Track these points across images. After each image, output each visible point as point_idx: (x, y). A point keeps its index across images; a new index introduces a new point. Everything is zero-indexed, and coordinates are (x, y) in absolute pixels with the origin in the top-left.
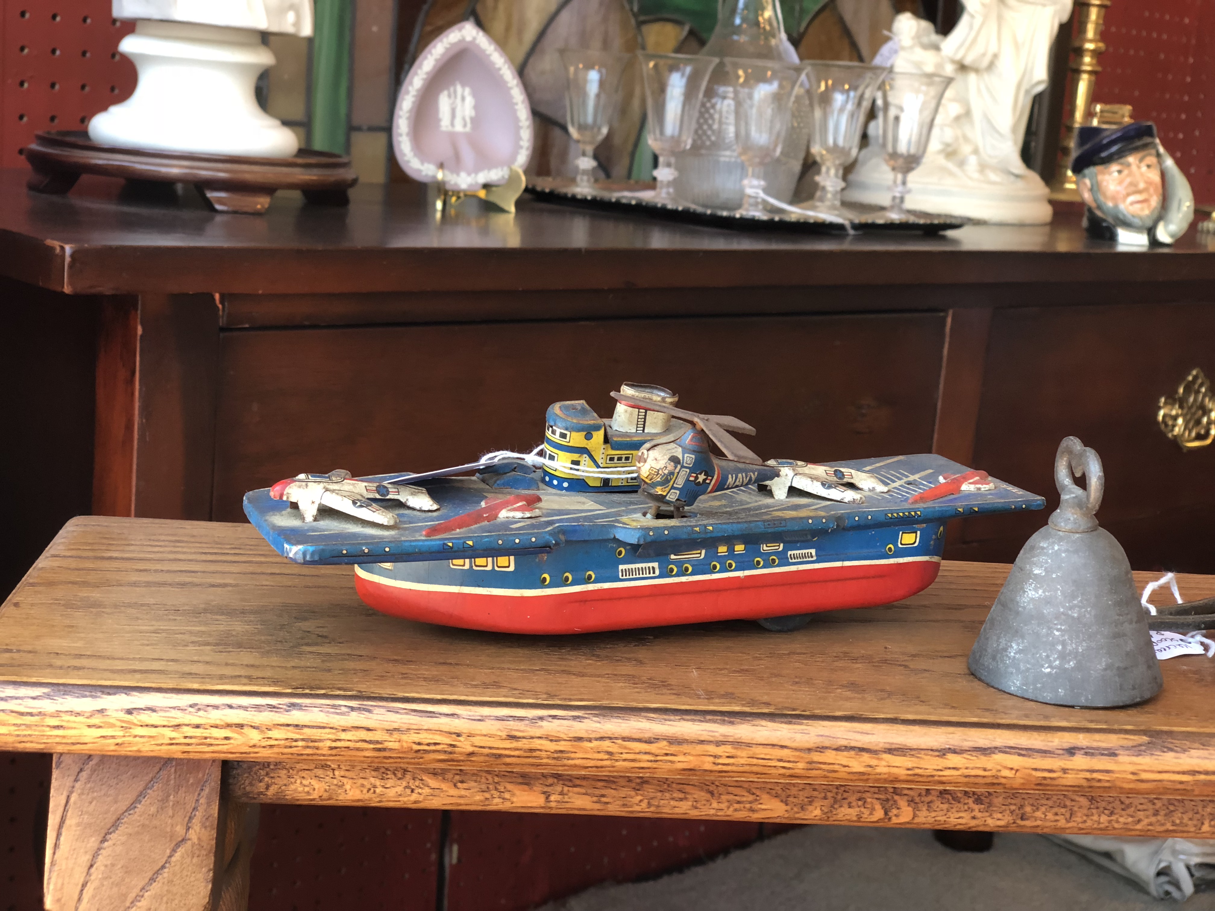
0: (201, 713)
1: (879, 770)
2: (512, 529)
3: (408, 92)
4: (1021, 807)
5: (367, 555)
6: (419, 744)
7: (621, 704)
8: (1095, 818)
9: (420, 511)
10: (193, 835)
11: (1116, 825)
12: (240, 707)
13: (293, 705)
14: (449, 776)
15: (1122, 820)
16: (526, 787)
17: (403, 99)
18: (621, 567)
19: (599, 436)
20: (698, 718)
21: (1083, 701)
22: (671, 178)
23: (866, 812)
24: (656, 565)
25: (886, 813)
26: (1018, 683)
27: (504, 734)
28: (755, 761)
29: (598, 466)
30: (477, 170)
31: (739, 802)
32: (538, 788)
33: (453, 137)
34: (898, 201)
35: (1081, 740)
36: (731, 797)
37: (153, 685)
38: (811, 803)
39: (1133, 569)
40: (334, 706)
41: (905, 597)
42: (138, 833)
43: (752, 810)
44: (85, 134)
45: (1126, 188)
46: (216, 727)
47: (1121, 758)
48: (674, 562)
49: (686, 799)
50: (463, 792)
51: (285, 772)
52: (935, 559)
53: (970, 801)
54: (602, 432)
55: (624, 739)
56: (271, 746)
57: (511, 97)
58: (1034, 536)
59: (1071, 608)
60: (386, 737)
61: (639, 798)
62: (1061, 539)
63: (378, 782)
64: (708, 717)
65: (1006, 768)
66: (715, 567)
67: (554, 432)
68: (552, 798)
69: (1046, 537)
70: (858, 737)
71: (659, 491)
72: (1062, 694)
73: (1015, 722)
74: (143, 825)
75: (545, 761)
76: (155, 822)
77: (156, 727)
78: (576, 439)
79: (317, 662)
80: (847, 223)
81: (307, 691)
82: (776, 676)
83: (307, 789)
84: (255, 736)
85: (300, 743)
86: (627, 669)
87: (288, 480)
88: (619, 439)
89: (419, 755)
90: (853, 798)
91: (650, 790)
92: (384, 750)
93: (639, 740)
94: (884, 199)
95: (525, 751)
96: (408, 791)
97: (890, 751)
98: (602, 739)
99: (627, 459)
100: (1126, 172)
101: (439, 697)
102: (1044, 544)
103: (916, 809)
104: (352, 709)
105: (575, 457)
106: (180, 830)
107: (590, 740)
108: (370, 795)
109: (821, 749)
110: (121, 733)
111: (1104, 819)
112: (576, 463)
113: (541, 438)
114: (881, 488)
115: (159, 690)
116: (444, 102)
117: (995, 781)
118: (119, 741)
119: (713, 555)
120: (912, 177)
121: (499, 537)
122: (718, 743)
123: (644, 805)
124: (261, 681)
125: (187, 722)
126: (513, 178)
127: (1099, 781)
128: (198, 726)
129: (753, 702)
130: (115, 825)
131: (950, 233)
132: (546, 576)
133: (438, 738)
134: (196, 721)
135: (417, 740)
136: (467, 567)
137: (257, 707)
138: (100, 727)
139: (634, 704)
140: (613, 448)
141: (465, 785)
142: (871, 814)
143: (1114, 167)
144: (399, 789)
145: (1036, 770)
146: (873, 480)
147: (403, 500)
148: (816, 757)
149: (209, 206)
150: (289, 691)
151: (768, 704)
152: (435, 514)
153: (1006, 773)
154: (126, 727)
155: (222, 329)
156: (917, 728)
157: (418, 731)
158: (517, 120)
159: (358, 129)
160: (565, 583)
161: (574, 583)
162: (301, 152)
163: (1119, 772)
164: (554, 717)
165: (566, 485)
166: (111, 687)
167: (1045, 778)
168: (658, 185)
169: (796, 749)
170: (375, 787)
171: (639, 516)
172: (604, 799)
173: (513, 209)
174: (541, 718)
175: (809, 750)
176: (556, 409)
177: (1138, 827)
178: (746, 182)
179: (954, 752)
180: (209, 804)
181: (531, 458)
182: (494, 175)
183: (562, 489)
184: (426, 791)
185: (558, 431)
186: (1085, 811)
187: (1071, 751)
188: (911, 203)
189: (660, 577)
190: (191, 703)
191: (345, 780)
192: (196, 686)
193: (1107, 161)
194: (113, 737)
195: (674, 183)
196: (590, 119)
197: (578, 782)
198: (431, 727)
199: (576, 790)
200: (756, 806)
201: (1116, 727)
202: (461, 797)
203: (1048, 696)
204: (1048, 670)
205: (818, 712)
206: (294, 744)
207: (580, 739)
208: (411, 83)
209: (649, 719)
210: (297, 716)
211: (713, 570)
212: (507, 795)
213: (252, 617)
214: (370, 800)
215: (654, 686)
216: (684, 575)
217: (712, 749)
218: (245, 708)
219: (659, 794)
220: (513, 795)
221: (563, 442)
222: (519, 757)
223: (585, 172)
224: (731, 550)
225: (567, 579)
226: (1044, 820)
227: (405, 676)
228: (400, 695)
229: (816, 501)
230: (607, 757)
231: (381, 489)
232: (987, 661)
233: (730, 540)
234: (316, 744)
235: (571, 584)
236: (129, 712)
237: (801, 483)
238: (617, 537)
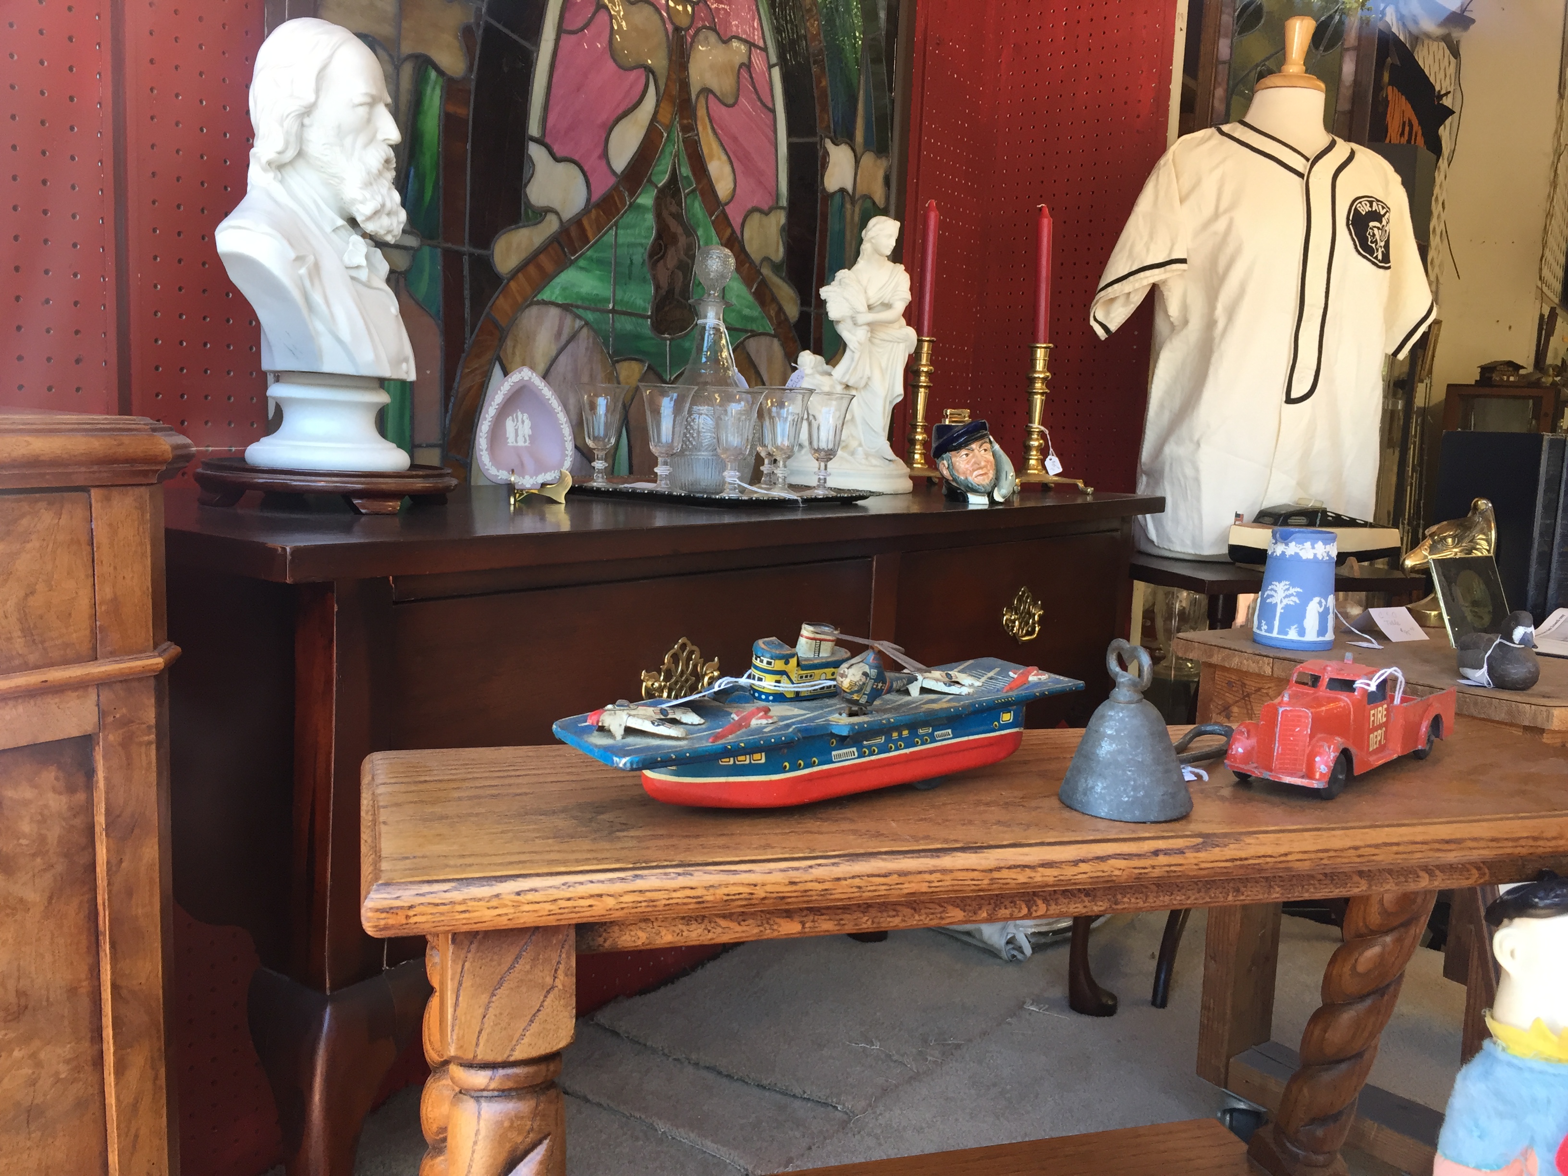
0: (571, 889)
1: (1036, 880)
2: (766, 733)
3: (485, 419)
4: (1114, 896)
5: (674, 760)
6: (728, 895)
7: (862, 851)
8: (1161, 898)
9: (692, 725)
10: (558, 983)
11: (1175, 902)
12: (599, 881)
13: (636, 876)
14: (735, 916)
15: (1178, 898)
16: (788, 920)
17: (482, 424)
18: (834, 753)
19: (793, 662)
20: (914, 855)
21: (1152, 818)
22: (667, 473)
23: (1016, 911)
24: (854, 749)
25: (1029, 910)
26: (1106, 810)
27: (787, 881)
28: (956, 882)
29: (793, 683)
30: (536, 473)
31: (933, 914)
32: (797, 919)
33: (516, 448)
34: (822, 481)
35: (1161, 844)
36: (928, 911)
37: (532, 872)
38: (980, 908)
39: (1168, 724)
40: (666, 874)
41: (1005, 758)
42: (518, 987)
43: (942, 918)
44: (243, 459)
45: (972, 465)
46: (582, 898)
47: (1187, 855)
48: (865, 747)
49: (898, 915)
50: (745, 928)
51: (617, 927)
52: (1022, 729)
53: (1082, 896)
54: (795, 659)
55: (868, 876)
56: (622, 909)
57: (557, 419)
58: (1100, 707)
59: (1137, 755)
60: (705, 892)
61: (866, 918)
62: (1122, 709)
63: (684, 928)
64: (922, 854)
65: (1116, 869)
66: (891, 747)
67: (762, 661)
68: (807, 925)
69: (1112, 708)
70: (1022, 858)
71: (855, 697)
72: (1138, 814)
73: (1116, 837)
74: (522, 981)
75: (814, 898)
76: (530, 977)
77: (538, 903)
78: (778, 665)
79: (634, 843)
80: (799, 499)
81: (644, 865)
82: (947, 821)
83: (633, 939)
84: (611, 902)
85: (644, 904)
86: (846, 826)
87: (601, 710)
88: (806, 663)
89: (728, 903)
90: (1007, 903)
91: (873, 912)
92: (703, 902)
93: (879, 876)
94: (813, 482)
95: (801, 892)
96: (706, 932)
97: (1043, 865)
98: (853, 877)
99: (811, 676)
100: (971, 455)
101: (737, 859)
102: (1111, 713)
103: (1048, 905)
104: (679, 874)
105: (778, 677)
106: (549, 980)
107: (845, 879)
108: (679, 938)
109: (999, 869)
110: (512, 911)
111: (1167, 898)
112: (778, 682)
113: (749, 665)
114: (977, 683)
115: (538, 875)
116: (510, 425)
117: (1110, 879)
118: (510, 917)
119: (889, 740)
120: (830, 464)
121: (761, 738)
122: (931, 872)
123: (869, 923)
124: (605, 861)
125: (561, 897)
126: (561, 479)
127: (1175, 871)
128: (569, 899)
129: (946, 841)
130: (500, 984)
131: (860, 503)
132: (787, 764)
133: (741, 889)
134: (568, 895)
135: (726, 892)
136: (732, 762)
137: (611, 880)
138: (497, 908)
139: (870, 850)
140: (802, 670)
141: (746, 923)
142: (1020, 912)
143: (963, 452)
144: (700, 931)
145: (1135, 868)
146: (970, 678)
147: (678, 718)
148: (996, 875)
149: (356, 510)
150: (631, 866)
151: (956, 841)
152: (703, 726)
153: (1117, 873)
154: (517, 905)
155: (395, 603)
156: (1057, 848)
157: (727, 885)
158: (563, 436)
159: (420, 446)
160: (798, 768)
161: (805, 767)
162: (413, 466)
163: (1188, 864)
164: (819, 865)
165: (771, 698)
166: (501, 877)
167: (1141, 874)
168: (659, 478)
169: (983, 871)
170: (682, 931)
171: (837, 715)
172: (842, 922)
173: (564, 501)
174: (811, 867)
175: (991, 871)
176: (761, 643)
177: (1189, 902)
178: (726, 473)
179: (1083, 861)
180: (568, 958)
181: (743, 681)
182: (549, 477)
183: (769, 701)
184: (719, 930)
185: (765, 660)
186: (1155, 895)
187: (1156, 853)
188: (832, 483)
189: (859, 757)
190: (563, 882)
191: (661, 929)
192: (563, 869)
193: (958, 448)
194: (506, 914)
195: (669, 477)
196: (602, 433)
197: (824, 911)
198: (736, 881)
199: (823, 917)
200: (943, 915)
201: (1180, 833)
202: (743, 932)
203: (1128, 817)
204: (1126, 799)
205: (991, 843)
206: (639, 905)
207: (838, 879)
208: (487, 412)
209: (883, 860)
210: (640, 884)
211: (889, 751)
212: (775, 927)
213: (563, 815)
214: (679, 941)
215: (873, 836)
216: (873, 755)
217: (927, 877)
218: (602, 882)
219: (879, 914)
220: (780, 926)
221: (769, 668)
222: (797, 897)
223: (600, 471)
224: (900, 734)
225: (800, 764)
226: (1130, 903)
227: (703, 846)
228: (710, 860)
229: (942, 696)
230: (856, 890)
231: (663, 712)
232: (1079, 796)
233: (898, 728)
234: (654, 903)
235: (803, 768)
236: (518, 894)
237: (929, 684)
238: (833, 731)
